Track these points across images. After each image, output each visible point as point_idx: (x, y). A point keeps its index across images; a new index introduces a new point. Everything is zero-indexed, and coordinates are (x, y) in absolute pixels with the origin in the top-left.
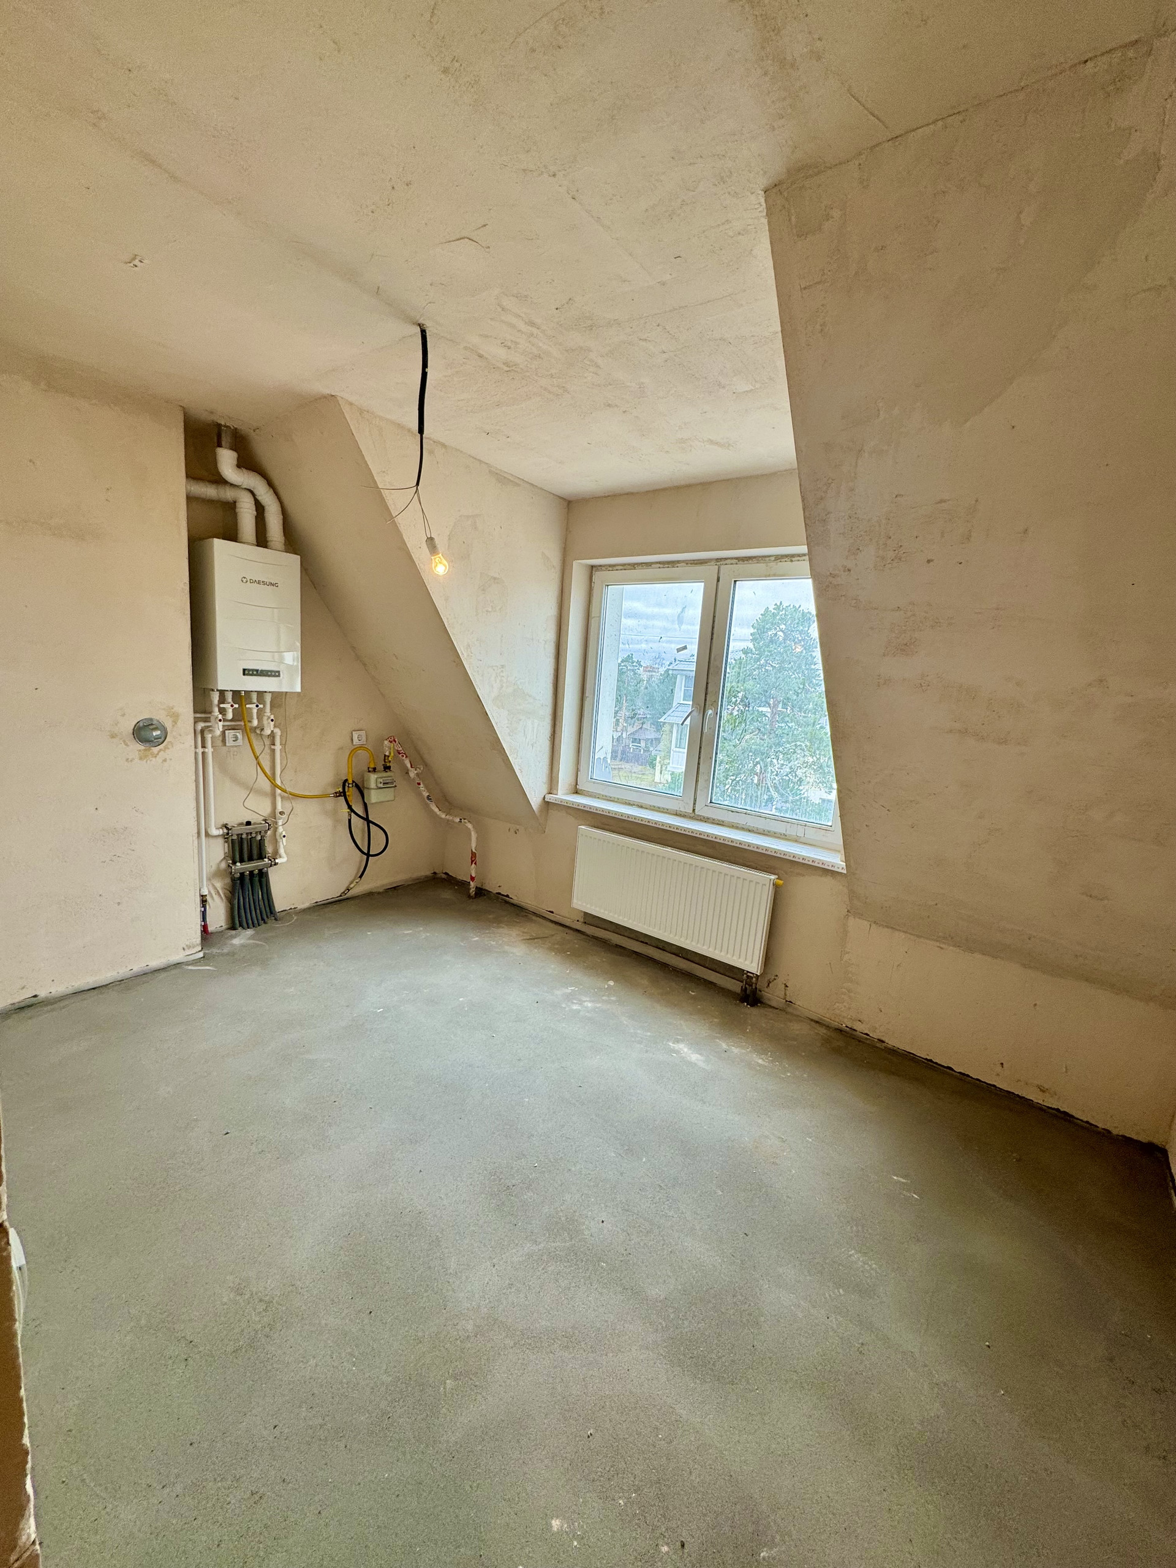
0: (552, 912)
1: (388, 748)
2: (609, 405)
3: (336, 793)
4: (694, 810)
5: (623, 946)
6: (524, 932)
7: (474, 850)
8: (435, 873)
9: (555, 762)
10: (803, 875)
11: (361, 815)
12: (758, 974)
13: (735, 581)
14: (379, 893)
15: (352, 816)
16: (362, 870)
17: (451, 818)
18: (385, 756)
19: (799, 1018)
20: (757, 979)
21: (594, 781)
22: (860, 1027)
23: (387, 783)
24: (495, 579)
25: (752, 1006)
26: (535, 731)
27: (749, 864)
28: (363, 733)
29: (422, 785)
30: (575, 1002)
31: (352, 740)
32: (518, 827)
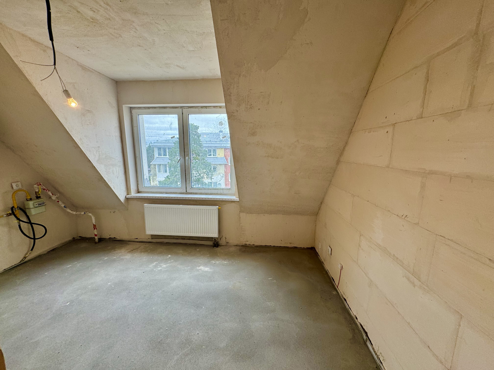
0: (137, 239)
1: (36, 188)
2: (139, 46)
3: (7, 214)
4: (186, 191)
5: (169, 242)
6: (127, 249)
7: (94, 224)
8: (74, 238)
9: (128, 183)
10: (226, 204)
11: (26, 221)
12: (218, 237)
13: (188, 114)
14: (44, 254)
15: (21, 224)
16: (32, 245)
17: (79, 213)
18: (36, 192)
19: (231, 246)
20: (217, 239)
21: (147, 187)
22: (248, 243)
23: (40, 204)
24: (88, 110)
25: (217, 247)
26: (117, 171)
27: (209, 204)
28: (19, 183)
29: (60, 202)
30: (159, 267)
31: (12, 187)
32: (115, 210)
